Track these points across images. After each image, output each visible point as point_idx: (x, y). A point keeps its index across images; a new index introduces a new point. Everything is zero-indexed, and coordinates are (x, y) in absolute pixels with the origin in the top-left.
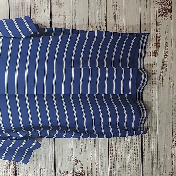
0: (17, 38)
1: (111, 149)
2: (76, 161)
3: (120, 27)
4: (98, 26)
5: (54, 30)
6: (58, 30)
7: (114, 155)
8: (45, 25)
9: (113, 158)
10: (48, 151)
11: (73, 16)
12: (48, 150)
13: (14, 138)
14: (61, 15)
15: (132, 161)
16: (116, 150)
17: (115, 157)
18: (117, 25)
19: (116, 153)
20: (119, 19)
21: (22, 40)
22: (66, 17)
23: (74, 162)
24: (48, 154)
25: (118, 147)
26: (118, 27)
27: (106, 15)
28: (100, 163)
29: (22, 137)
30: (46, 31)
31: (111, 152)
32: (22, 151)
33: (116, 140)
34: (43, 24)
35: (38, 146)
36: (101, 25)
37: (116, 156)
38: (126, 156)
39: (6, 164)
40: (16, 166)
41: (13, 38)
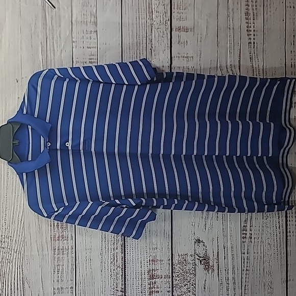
0: (132, 85)
1: (244, 229)
2: (198, 241)
3: (257, 70)
4: (229, 70)
5: (175, 75)
6: (180, 75)
7: (248, 236)
8: (164, 69)
9: (247, 240)
10: (163, 226)
11: (198, 57)
12: (163, 224)
13: (125, 206)
14: (184, 57)
15: (272, 246)
16: (251, 230)
17: (250, 240)
18: (254, 68)
19: (251, 234)
20: (257, 60)
21: (136, 87)
22: (189, 59)
23: (195, 243)
24: (163, 230)
25: (254, 226)
26: (255, 70)
27: (240, 55)
28: (229, 246)
29: (134, 204)
30: (165, 76)
31: (245, 232)
32: (133, 223)
33: (252, 217)
34: (161, 68)
35: (153, 217)
36: (233, 69)
37: (251, 238)
38: (264, 239)
39: (113, 239)
40: (125, 242)
41: (127, 85)
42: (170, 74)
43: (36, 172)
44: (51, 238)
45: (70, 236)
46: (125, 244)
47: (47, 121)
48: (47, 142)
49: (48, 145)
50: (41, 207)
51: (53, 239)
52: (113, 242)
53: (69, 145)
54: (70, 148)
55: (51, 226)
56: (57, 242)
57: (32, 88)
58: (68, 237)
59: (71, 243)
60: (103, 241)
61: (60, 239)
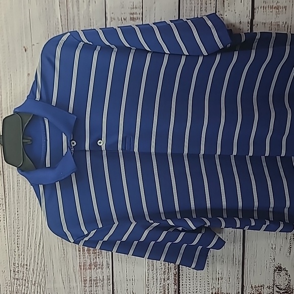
2: (280, 269)
5: (258, 37)
8: (241, 26)
10: (232, 250)
12: (232, 247)
13: (180, 229)
14: (272, 7)
22: (281, 10)
23: (275, 271)
24: (232, 254)
29: (194, 228)
30: (243, 39)
34: (238, 25)
39: (163, 267)
40: (179, 270)
41: (186, 55)
42: (251, 36)
43: (58, 184)
44: (80, 266)
45: (105, 264)
46: (179, 273)
47: (71, 110)
48: (71, 141)
49: (73, 145)
50: (65, 229)
51: (83, 267)
52: (163, 270)
53: (102, 143)
54: (103, 148)
55: (79, 251)
56: (88, 271)
57: (47, 62)
58: (102, 265)
59: (107, 272)
60: (150, 270)
61: (93, 267)
